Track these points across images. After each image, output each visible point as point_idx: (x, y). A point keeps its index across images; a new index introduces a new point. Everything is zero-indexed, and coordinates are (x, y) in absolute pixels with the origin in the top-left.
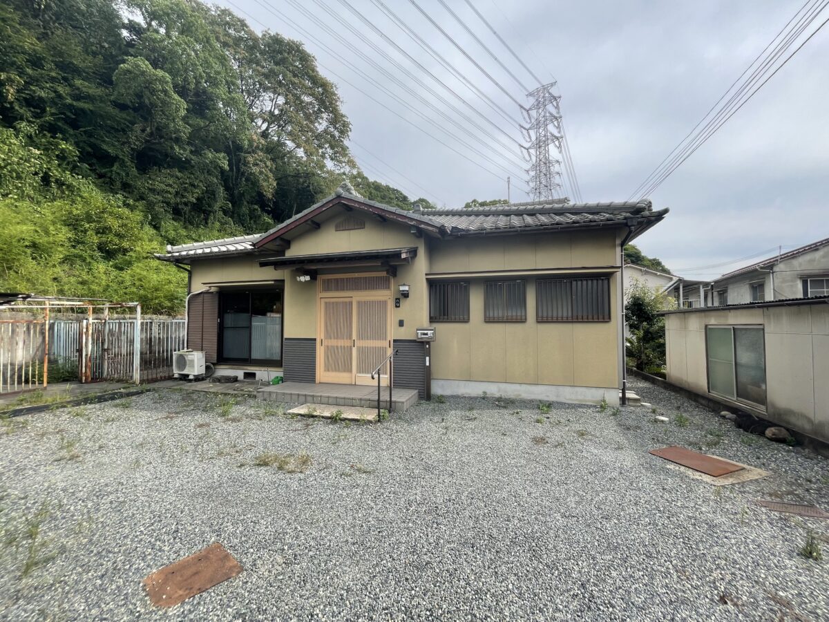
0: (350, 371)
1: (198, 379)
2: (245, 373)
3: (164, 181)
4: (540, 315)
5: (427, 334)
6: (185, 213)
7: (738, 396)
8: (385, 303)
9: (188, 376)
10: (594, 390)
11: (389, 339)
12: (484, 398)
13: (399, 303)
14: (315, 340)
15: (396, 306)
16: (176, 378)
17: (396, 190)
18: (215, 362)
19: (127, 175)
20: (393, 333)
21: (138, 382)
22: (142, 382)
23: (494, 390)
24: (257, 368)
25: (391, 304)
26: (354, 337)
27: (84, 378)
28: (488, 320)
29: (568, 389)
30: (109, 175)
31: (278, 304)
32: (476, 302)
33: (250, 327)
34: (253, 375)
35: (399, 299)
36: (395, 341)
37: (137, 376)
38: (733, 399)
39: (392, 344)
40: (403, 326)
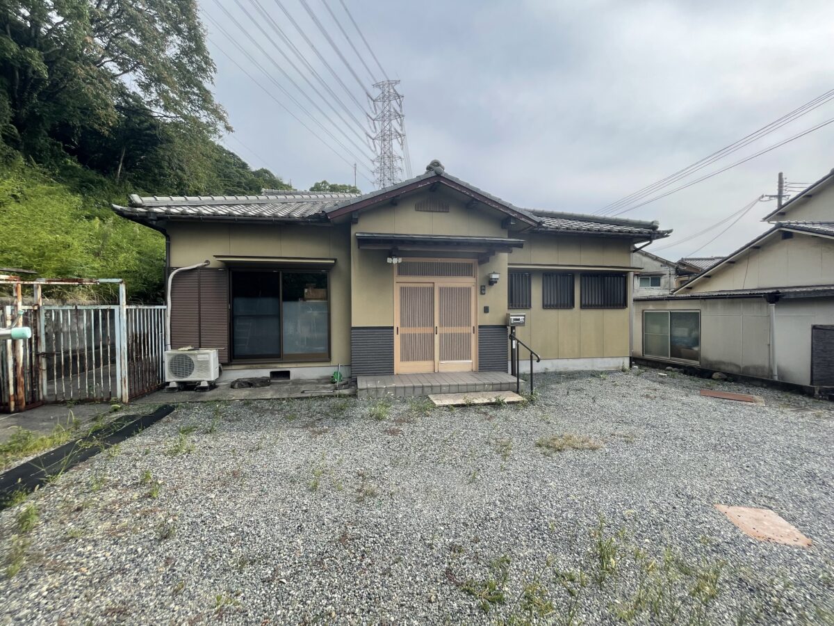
0: (433, 358)
2: (272, 373)
4: (583, 302)
5: (519, 320)
7: (671, 356)
8: (469, 289)
9: (197, 383)
10: (615, 360)
11: (473, 324)
12: (545, 373)
13: (484, 290)
14: (392, 328)
15: (482, 294)
18: (227, 361)
20: (478, 318)
21: (126, 399)
24: (294, 365)
25: (475, 291)
26: (437, 324)
27: (13, 404)
28: (546, 306)
29: (600, 360)
32: (536, 290)
34: (286, 374)
35: (484, 286)
36: (480, 327)
37: (123, 390)
38: (668, 359)
39: (477, 329)
40: (488, 312)
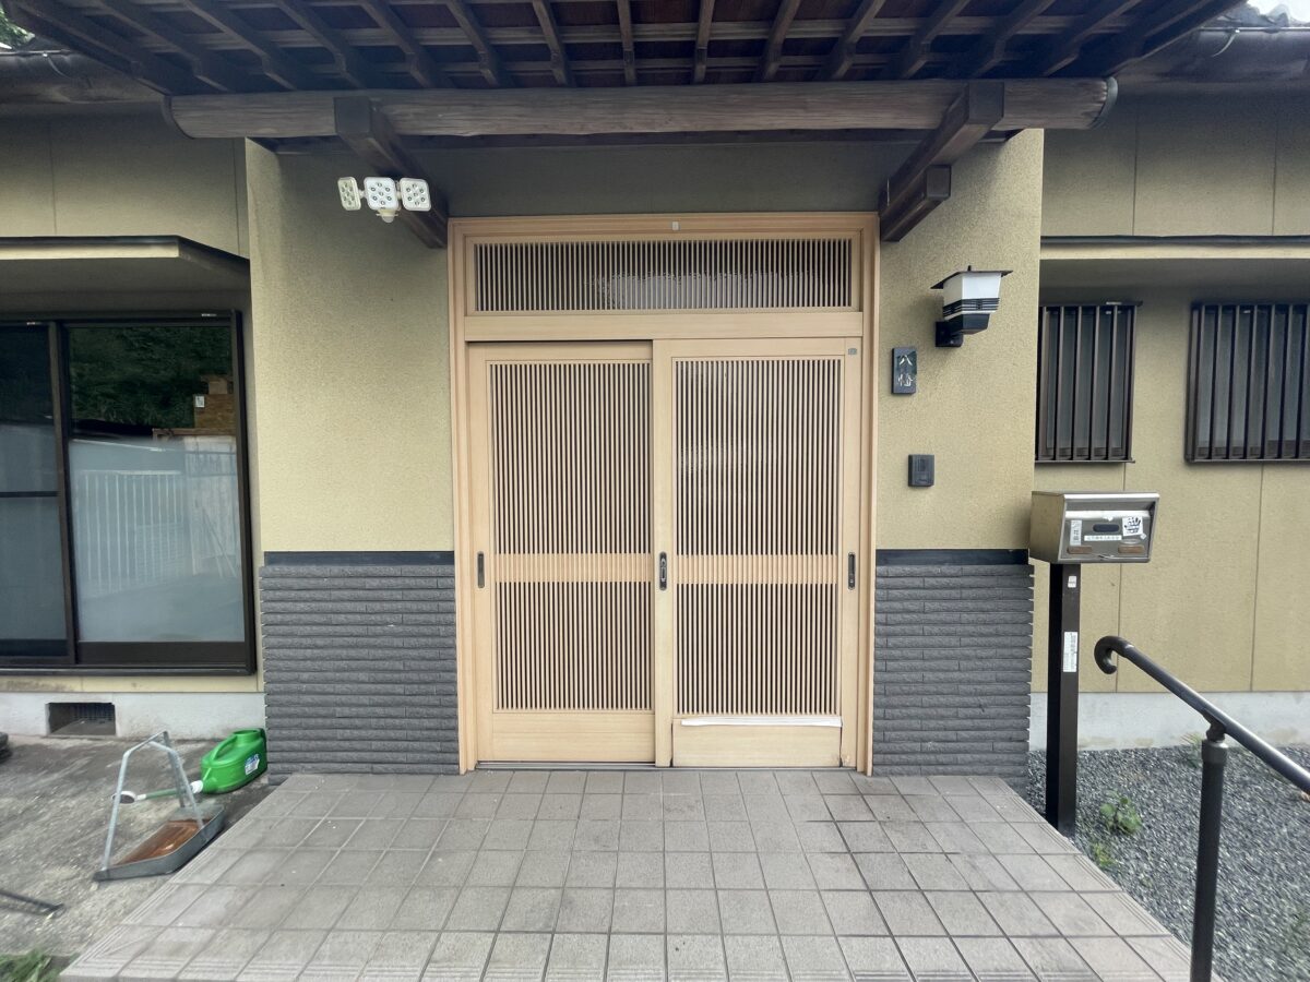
0: (646, 700)
2: (53, 707)
5: (1114, 527)
8: (830, 370)
11: (848, 542)
13: (909, 371)
14: (448, 558)
15: (894, 391)
20: (876, 515)
24: (119, 685)
25: (862, 379)
26: (663, 537)
28: (1199, 454)
31: (218, 386)
33: (62, 496)
35: (914, 350)
36: (885, 557)
39: (869, 570)
40: (929, 483)
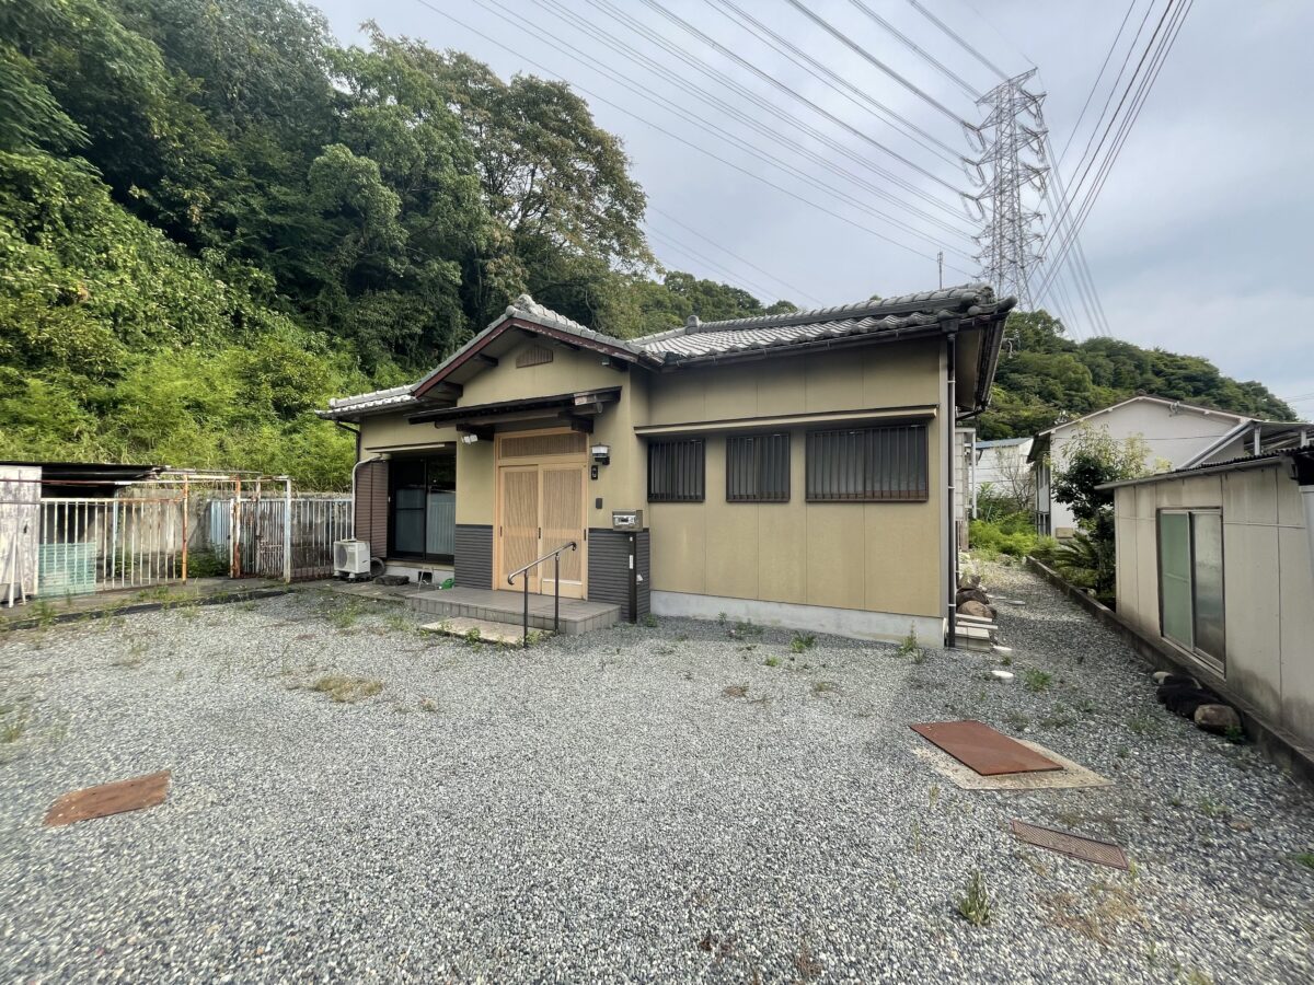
1: (360, 579)
3: (378, 309)
4: (811, 490)
5: (626, 520)
6: (411, 350)
7: (1196, 644)
9: (348, 574)
10: (898, 619)
12: (722, 623)
13: (596, 472)
14: (491, 527)
15: (593, 478)
16: (336, 577)
17: (740, 291)
18: (384, 555)
19: (335, 304)
21: (288, 580)
22: (294, 580)
23: (738, 611)
24: (435, 567)
25: (586, 473)
26: (540, 523)
27: (232, 572)
28: (732, 498)
29: (856, 617)
30: (313, 306)
32: (715, 470)
33: (424, 509)
34: (428, 576)
36: (591, 530)
37: (287, 572)
38: (1190, 651)
39: (588, 534)
40: (601, 507)
